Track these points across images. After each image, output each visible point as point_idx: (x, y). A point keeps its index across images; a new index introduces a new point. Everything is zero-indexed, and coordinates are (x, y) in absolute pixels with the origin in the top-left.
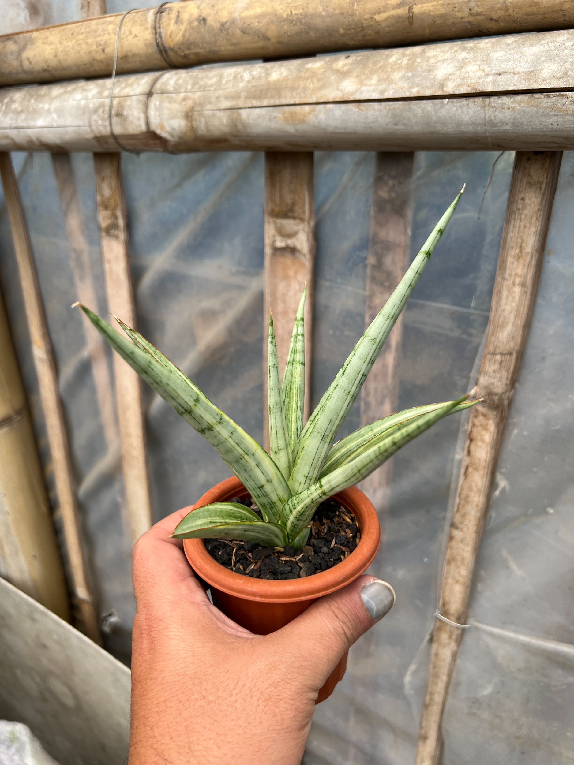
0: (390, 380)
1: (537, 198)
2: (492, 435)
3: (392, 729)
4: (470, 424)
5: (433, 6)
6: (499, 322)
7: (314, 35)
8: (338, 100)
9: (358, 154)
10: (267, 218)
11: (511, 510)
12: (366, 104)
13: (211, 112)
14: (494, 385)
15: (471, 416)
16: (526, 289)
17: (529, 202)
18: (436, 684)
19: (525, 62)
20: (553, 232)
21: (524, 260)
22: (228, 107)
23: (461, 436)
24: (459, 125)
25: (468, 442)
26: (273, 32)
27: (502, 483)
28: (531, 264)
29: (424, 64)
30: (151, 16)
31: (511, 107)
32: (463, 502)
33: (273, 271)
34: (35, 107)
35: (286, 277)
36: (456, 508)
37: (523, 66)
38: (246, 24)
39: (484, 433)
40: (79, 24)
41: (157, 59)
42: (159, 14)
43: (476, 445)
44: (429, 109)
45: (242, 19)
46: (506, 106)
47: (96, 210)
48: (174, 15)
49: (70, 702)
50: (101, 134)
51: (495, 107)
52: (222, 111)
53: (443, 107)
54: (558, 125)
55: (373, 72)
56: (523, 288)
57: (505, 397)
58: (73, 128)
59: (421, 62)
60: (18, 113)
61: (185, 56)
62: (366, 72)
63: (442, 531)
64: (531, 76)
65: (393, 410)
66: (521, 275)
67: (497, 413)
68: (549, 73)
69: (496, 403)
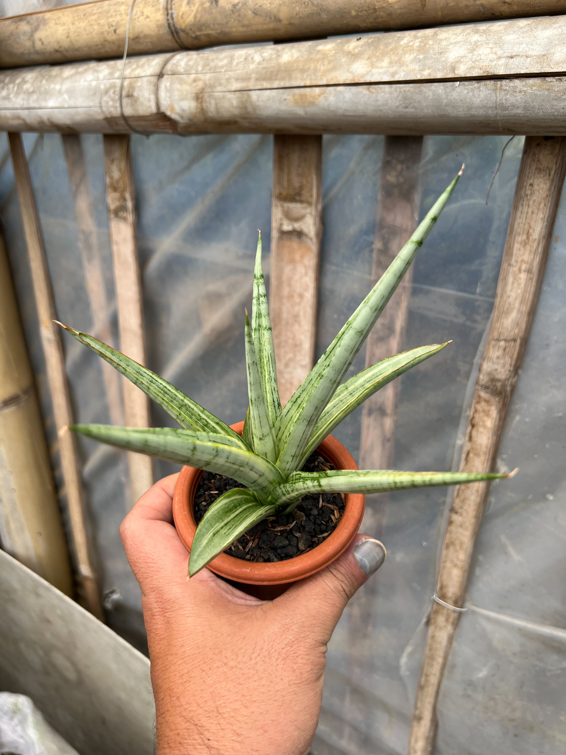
1: (546, 184)
2: (494, 421)
3: (387, 708)
4: (473, 410)
6: (504, 308)
7: (325, 16)
8: (348, 82)
9: (367, 138)
10: (274, 201)
11: (510, 496)
12: (376, 86)
13: (221, 93)
14: (497, 371)
15: (474, 401)
16: (532, 276)
17: (538, 188)
18: (432, 666)
19: (538, 45)
20: (561, 219)
21: (531, 247)
22: (239, 89)
23: (463, 421)
24: (470, 108)
25: (469, 428)
26: (284, 14)
27: (502, 469)
28: (538, 251)
29: (436, 47)
31: (523, 90)
32: (463, 487)
33: (279, 255)
34: (47, 87)
35: (292, 261)
36: (456, 493)
37: (536, 50)
38: (258, 5)
39: (485, 418)
40: (92, 5)
41: (168, 40)
43: (478, 431)
44: (440, 91)
46: (517, 90)
47: (105, 191)
49: (72, 675)
50: (112, 115)
51: (507, 90)
52: (232, 93)
53: (454, 90)
55: (384, 54)
56: (529, 275)
57: (507, 384)
58: (84, 109)
59: (433, 44)
60: (30, 94)
61: (196, 38)
62: (378, 54)
63: (442, 515)
64: (544, 59)
65: (396, 395)
66: (528, 261)
67: (499, 400)
68: (562, 57)
69: (498, 389)
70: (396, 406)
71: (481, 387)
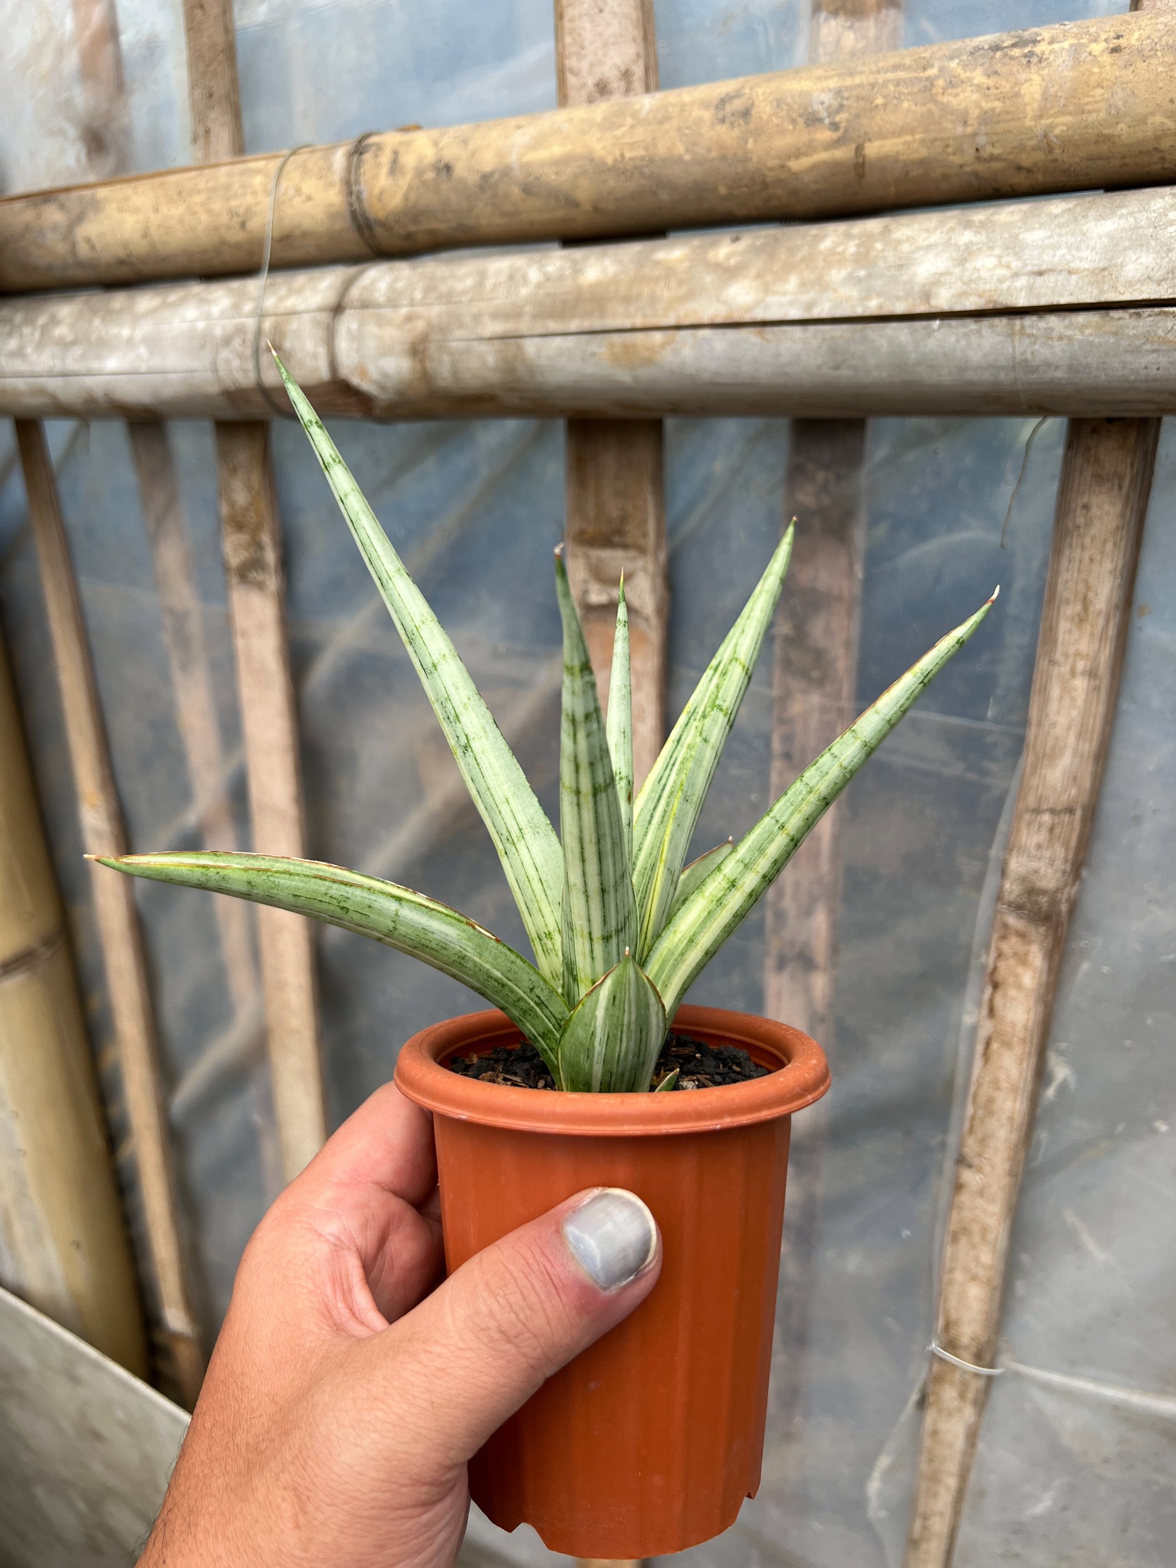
0: (825, 865)
1: (1114, 505)
2: (1037, 975)
4: (993, 954)
5: (904, 144)
6: (1045, 747)
8: (720, 320)
9: (755, 423)
10: (571, 548)
11: (1077, 1128)
12: (776, 329)
13: (462, 343)
14: (1038, 873)
15: (995, 936)
16: (1097, 683)
17: (1098, 513)
18: (935, 1495)
19: (1090, 250)
20: (1148, 570)
21: (1092, 626)
22: (498, 334)
23: (973, 978)
24: (963, 368)
25: (989, 990)
26: (585, 192)
27: (1061, 1071)
28: (1107, 633)
29: (890, 254)
30: (339, 158)
31: (1066, 336)
32: (980, 1113)
34: (103, 333)
36: (967, 1125)
37: (1087, 259)
38: (532, 177)
39: (1020, 970)
40: (193, 174)
41: (351, 241)
42: (355, 158)
43: (1005, 996)
44: (903, 338)
45: (525, 166)
46: (1055, 334)
47: (218, 533)
48: (385, 158)
50: (237, 385)
51: (1033, 335)
52: (486, 342)
53: (929, 335)
54: (1158, 369)
55: (788, 268)
56: (1092, 681)
57: (1061, 898)
58: (181, 375)
59: (884, 250)
60: (65, 345)
61: (409, 236)
62: (775, 268)
63: (940, 1172)
64: (1104, 277)
65: (835, 926)
66: (1087, 655)
67: (1046, 931)
68: (1140, 271)
69: (1044, 909)
70: (834, 949)
71: (1009, 906)
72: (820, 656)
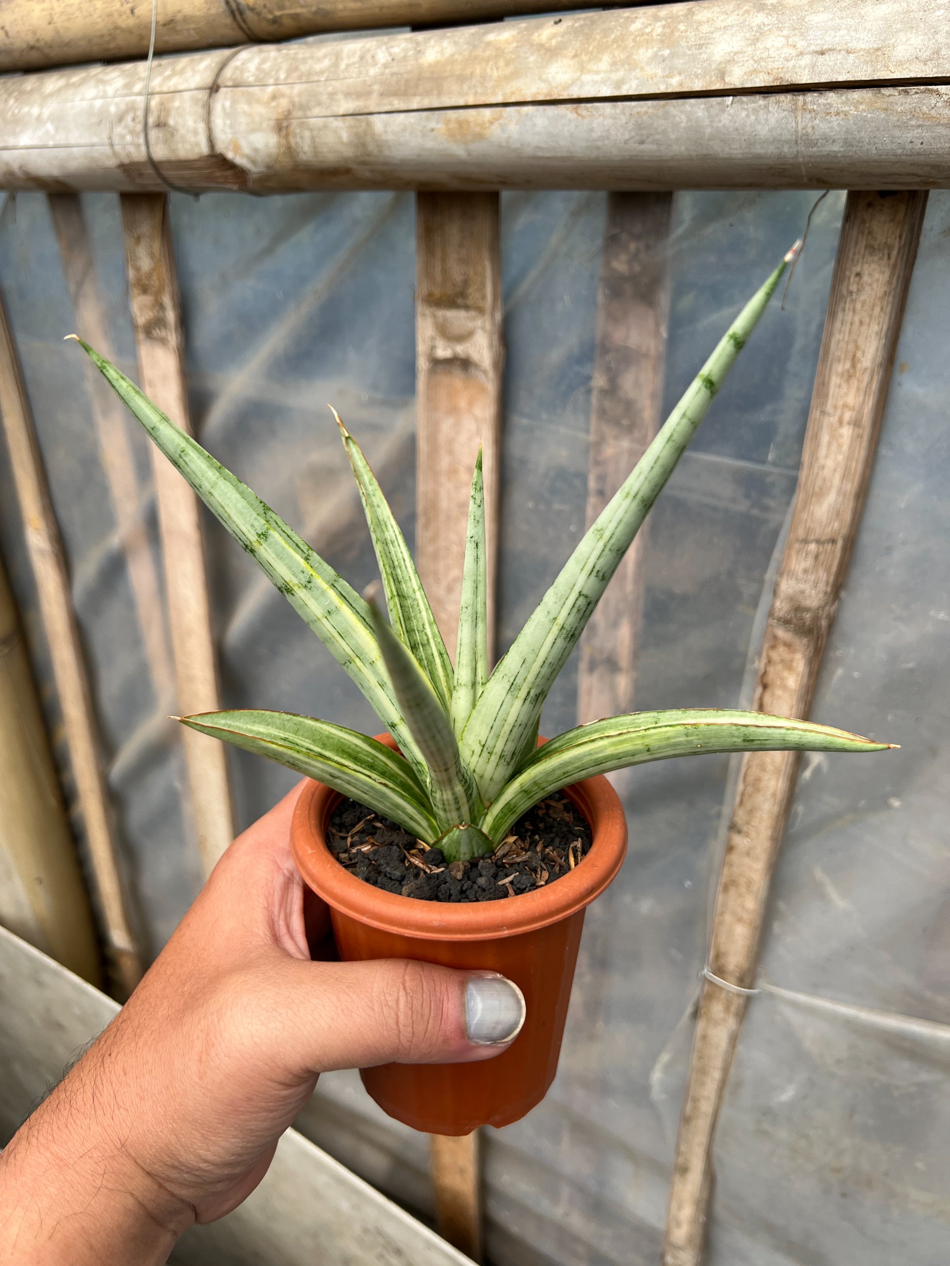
0: (629, 586)
1: (884, 272)
2: (799, 678)
3: (630, 1154)
4: (764, 660)
6: (814, 487)
8: (541, 98)
9: (577, 195)
10: (420, 308)
11: (830, 803)
12: (590, 106)
13: (320, 120)
14: (804, 593)
15: (766, 645)
16: (861, 431)
17: (869, 281)
18: (703, 1084)
19: (866, 32)
20: (909, 332)
21: (859, 380)
22: (351, 112)
23: (748, 680)
24: (751, 143)
25: (759, 690)
27: (816, 757)
28: (871, 387)
29: (691, 35)
31: (842, 111)
32: (750, 789)
33: (431, 400)
34: (17, 111)
35: (454, 410)
36: (738, 800)
37: (863, 40)
39: (786, 674)
41: (226, 27)
43: (773, 695)
44: (700, 114)
46: (833, 110)
47: (126, 294)
50: (131, 159)
51: (814, 111)
52: (340, 118)
53: (723, 111)
54: (922, 143)
55: (602, 48)
56: (856, 429)
57: (822, 615)
58: (83, 149)
59: (686, 31)
61: (275, 21)
62: (591, 48)
63: (716, 836)
64: (877, 56)
65: (635, 636)
66: (854, 406)
67: (809, 642)
68: (909, 52)
69: (807, 624)
70: (636, 655)
71: (778, 620)
72: (629, 406)
